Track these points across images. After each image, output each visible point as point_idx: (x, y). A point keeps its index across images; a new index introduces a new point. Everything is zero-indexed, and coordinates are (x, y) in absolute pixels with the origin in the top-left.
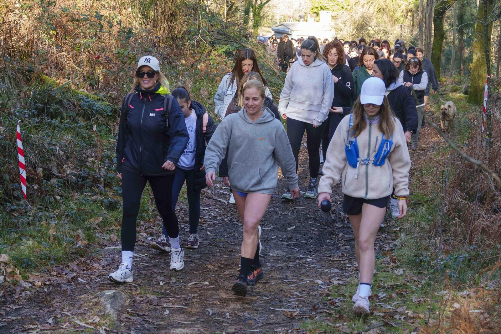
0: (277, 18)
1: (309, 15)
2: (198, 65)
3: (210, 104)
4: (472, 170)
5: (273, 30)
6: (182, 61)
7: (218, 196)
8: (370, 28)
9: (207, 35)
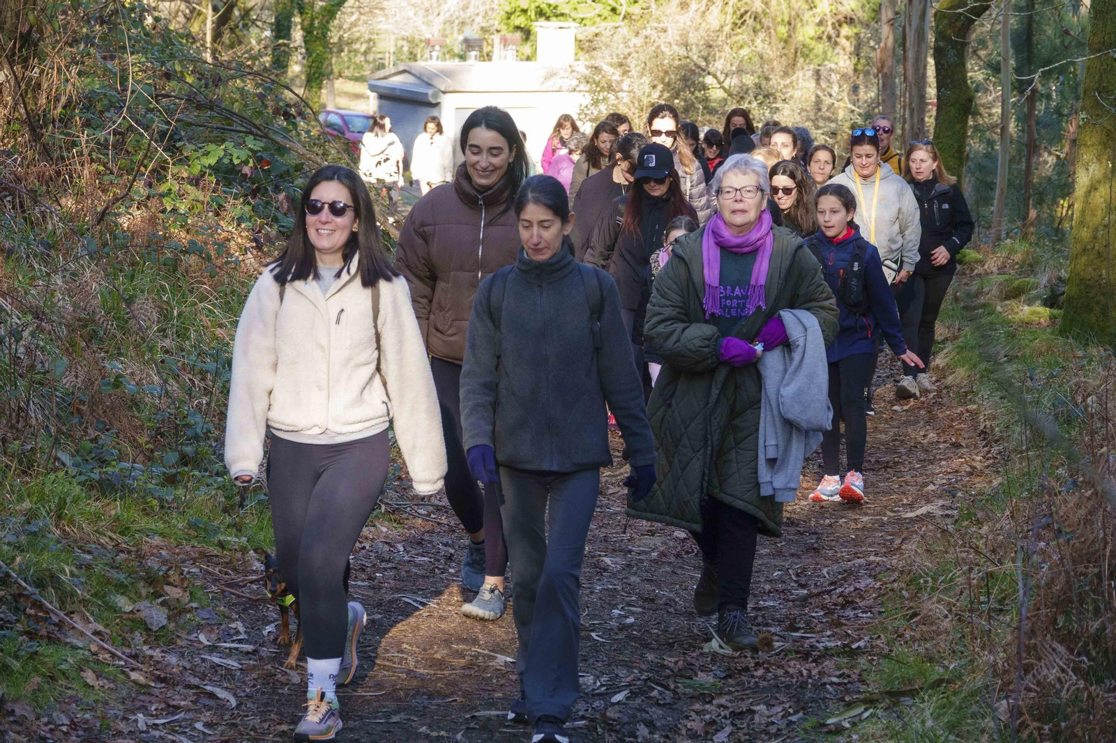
0: (387, 47)
1: (496, 38)
2: (119, 215)
3: (167, 352)
4: (1096, 570)
5: (373, 88)
6: (63, 201)
7: (203, 677)
8: (709, 80)
9: (151, 110)
